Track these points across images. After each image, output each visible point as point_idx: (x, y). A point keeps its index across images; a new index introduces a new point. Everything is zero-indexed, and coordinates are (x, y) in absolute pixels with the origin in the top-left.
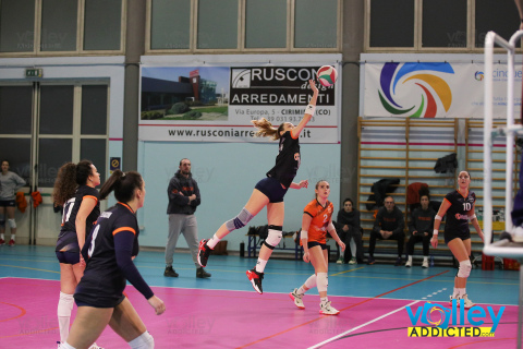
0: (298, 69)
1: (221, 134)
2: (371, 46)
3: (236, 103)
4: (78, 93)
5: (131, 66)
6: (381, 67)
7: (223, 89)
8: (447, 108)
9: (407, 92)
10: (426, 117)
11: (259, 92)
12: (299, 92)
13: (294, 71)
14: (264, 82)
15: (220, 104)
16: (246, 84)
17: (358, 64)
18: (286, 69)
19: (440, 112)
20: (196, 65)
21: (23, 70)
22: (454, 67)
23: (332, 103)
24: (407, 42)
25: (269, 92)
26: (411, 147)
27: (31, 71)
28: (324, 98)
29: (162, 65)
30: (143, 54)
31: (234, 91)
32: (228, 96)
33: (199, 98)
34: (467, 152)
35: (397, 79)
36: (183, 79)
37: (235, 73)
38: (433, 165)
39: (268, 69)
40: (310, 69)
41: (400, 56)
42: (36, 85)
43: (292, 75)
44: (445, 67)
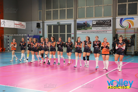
0: (104, 20)
1: (91, 32)
2: (118, 15)
3: (93, 27)
4: (66, 26)
5: (75, 21)
6: (120, 19)
7: (91, 24)
8: (133, 26)
9: (125, 24)
10: (129, 28)
11: (97, 25)
12: (105, 24)
13: (104, 21)
14: (98, 23)
15: (90, 27)
16: (95, 23)
17: (116, 19)
18: (102, 20)
19: (132, 27)
20: (86, 20)
21: (57, 23)
22: (134, 18)
23: (111, 26)
24: (125, 14)
25: (99, 25)
26: (126, 33)
27: (58, 23)
28: (109, 25)
29: (80, 21)
30: (77, 19)
31: (93, 25)
32: (92, 26)
33: (87, 26)
34: (137, 34)
35: (123, 21)
36: (84, 23)
37: (93, 22)
38: (130, 37)
39: (99, 20)
40: (107, 20)
41: (124, 17)
42: (59, 25)
43: (103, 21)
44: (133, 18)
